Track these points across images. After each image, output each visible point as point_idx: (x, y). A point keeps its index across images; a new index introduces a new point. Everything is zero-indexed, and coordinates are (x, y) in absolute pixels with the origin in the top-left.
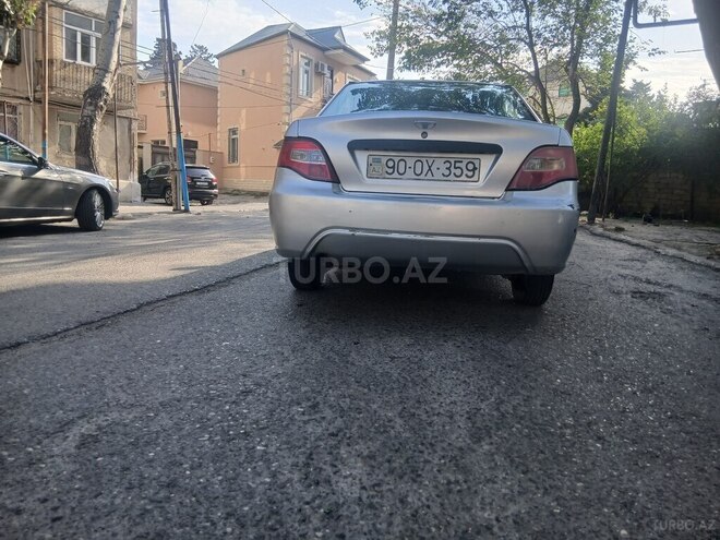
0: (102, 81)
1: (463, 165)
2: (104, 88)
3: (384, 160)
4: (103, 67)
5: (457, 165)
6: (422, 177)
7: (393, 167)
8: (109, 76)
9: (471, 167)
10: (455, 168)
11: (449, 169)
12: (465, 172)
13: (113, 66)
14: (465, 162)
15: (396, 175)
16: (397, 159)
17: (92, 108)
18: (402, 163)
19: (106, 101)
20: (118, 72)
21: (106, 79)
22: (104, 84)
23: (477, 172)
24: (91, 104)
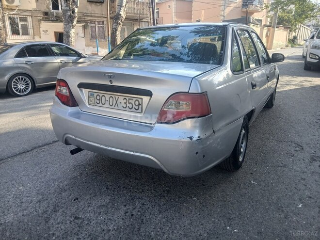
0: (120, 11)
1: (133, 102)
2: (120, 14)
3: (95, 95)
4: (120, 5)
5: (130, 101)
6: (113, 107)
7: (99, 100)
8: (123, 8)
9: (137, 103)
10: (129, 103)
11: (126, 103)
12: (134, 106)
13: (124, 4)
14: (135, 99)
15: (101, 104)
16: (101, 95)
17: (116, 24)
18: (103, 98)
19: (121, 20)
20: (127, 6)
21: (121, 10)
22: (121, 13)
23: (140, 106)
24: (115, 23)
